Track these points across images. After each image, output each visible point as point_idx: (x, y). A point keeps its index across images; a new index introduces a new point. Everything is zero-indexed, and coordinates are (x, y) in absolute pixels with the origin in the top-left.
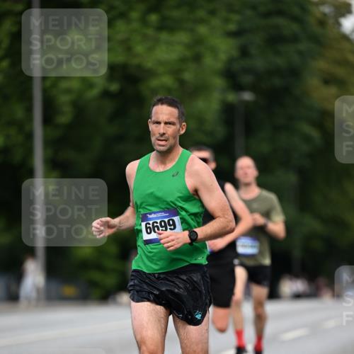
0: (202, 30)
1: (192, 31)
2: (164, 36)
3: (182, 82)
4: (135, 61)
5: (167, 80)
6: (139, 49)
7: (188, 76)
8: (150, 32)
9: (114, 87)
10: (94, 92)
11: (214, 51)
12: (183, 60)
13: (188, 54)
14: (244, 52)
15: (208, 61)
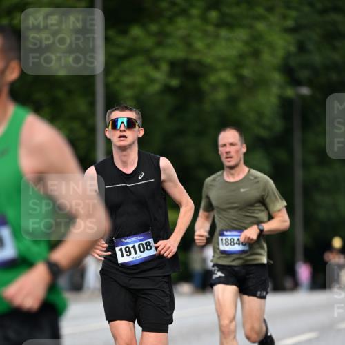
0: (261, 26)
1: (251, 27)
2: (224, 33)
3: (241, 78)
4: (195, 57)
5: (226, 76)
6: (199, 45)
7: (246, 72)
8: (210, 28)
9: (175, 83)
10: (156, 87)
11: (271, 46)
12: (242, 56)
13: (246, 49)
14: (302, 48)
15: (266, 56)
